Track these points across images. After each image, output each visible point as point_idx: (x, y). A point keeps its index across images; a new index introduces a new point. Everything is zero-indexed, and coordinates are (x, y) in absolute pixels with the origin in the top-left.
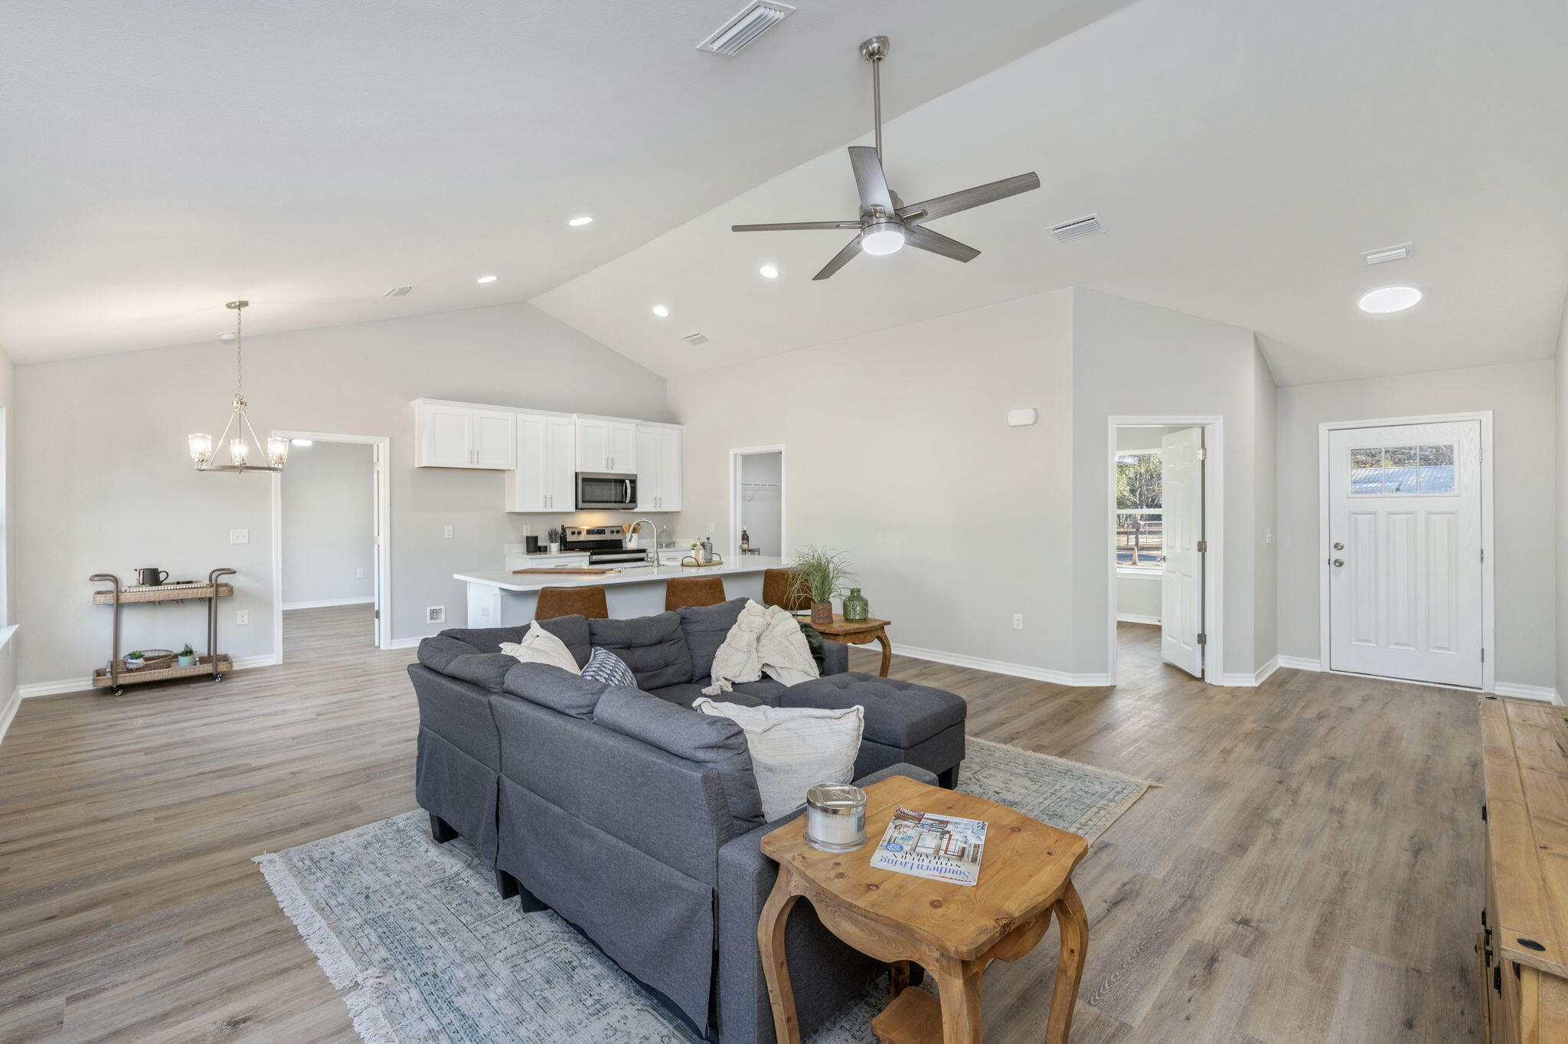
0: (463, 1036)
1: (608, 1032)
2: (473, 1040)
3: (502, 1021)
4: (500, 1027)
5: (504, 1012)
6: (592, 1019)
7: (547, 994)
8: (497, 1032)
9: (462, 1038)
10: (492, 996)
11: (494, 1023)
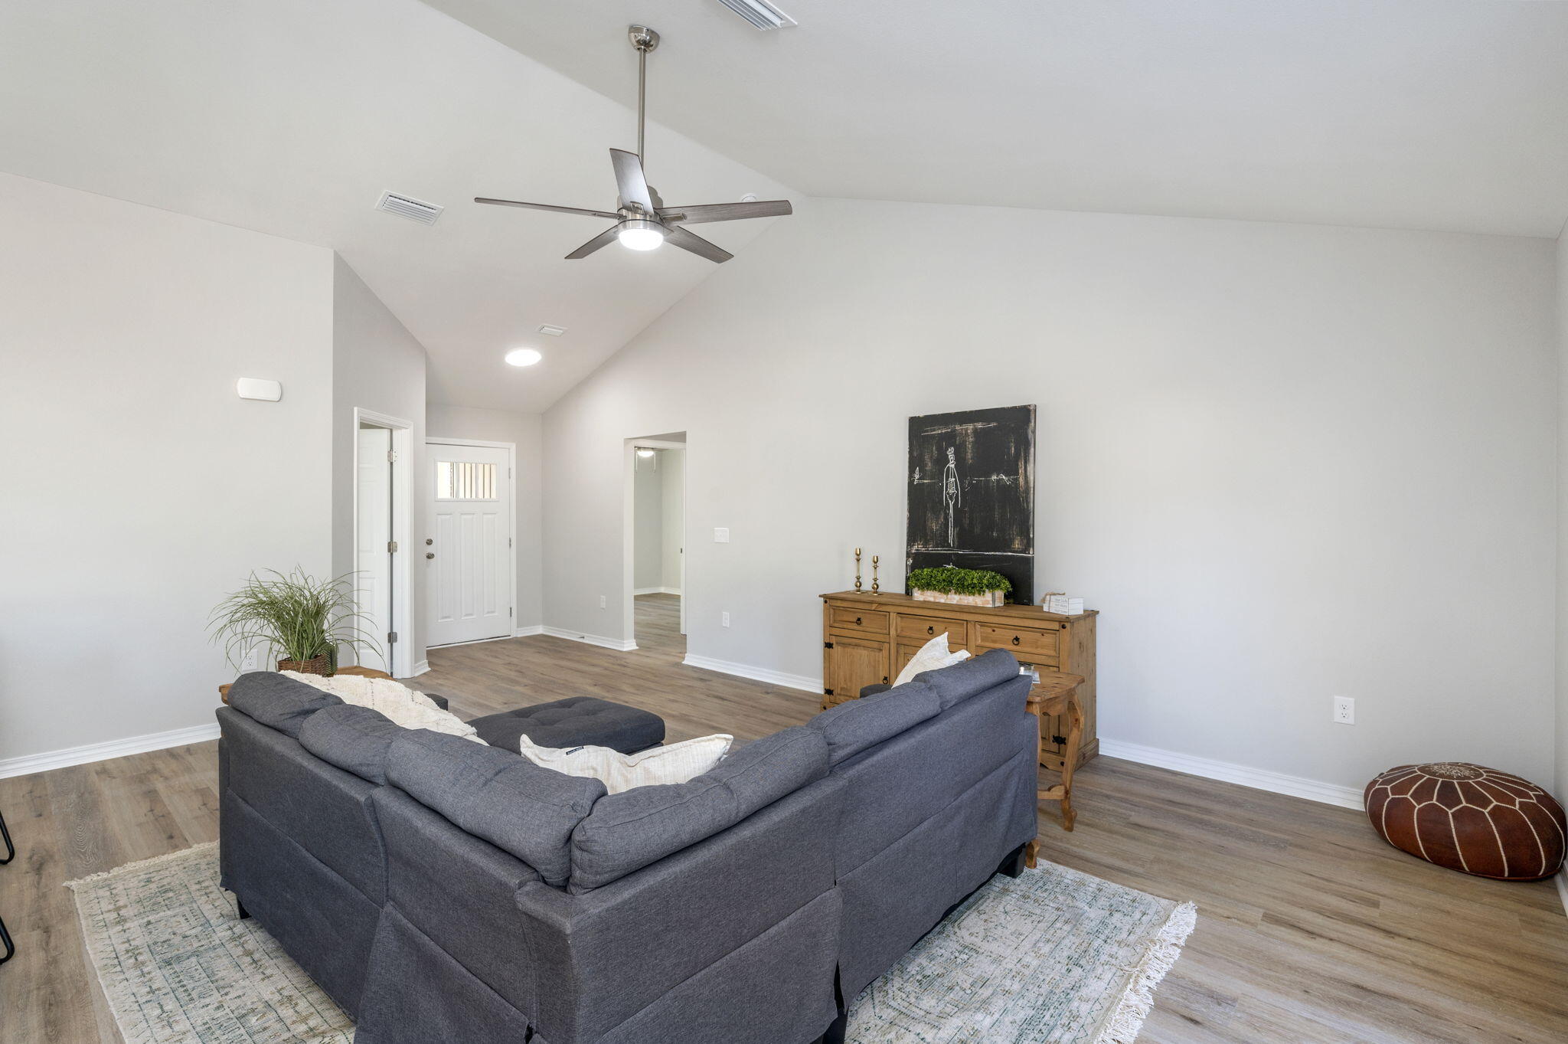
0: (1042, 1024)
1: (991, 940)
2: (1042, 1016)
3: (1013, 1003)
4: (1020, 1002)
5: (1003, 1005)
6: (981, 951)
7: (967, 985)
8: (1026, 1002)
9: (1045, 1024)
10: (988, 1021)
11: (1018, 1008)
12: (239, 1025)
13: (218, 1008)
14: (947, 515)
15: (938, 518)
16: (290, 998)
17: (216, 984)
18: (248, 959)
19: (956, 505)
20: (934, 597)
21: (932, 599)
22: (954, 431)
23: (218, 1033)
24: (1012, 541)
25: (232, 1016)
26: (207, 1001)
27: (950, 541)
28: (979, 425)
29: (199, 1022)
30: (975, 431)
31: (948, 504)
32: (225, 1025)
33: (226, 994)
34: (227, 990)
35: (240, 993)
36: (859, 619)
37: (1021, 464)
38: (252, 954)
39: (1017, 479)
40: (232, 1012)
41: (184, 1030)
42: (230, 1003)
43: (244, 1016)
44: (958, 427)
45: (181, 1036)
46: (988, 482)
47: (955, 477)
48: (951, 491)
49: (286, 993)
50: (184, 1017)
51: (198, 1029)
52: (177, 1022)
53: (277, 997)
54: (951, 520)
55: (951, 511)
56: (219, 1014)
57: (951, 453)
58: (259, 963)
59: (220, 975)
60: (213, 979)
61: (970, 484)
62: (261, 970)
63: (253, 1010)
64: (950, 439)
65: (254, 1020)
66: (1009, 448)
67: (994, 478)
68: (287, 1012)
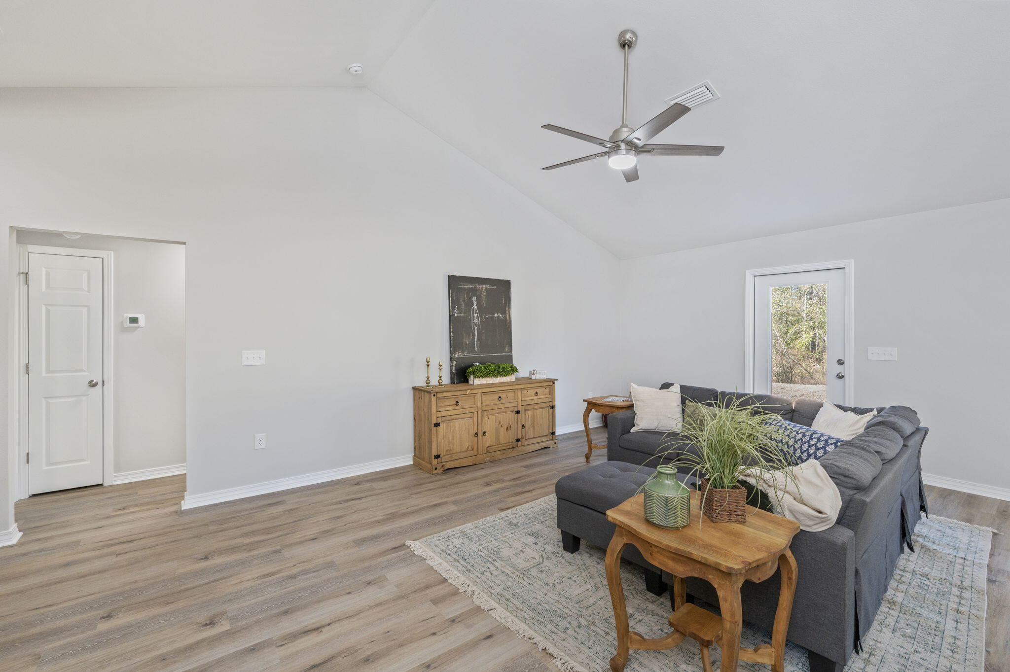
12: (917, 636)
13: (918, 652)
14: (474, 335)
15: (469, 337)
16: (881, 624)
17: (905, 664)
18: (872, 659)
19: (478, 329)
20: (486, 381)
21: (485, 382)
22: (476, 287)
23: (930, 643)
24: (505, 348)
25: (915, 643)
26: (920, 661)
27: (476, 349)
28: (488, 287)
29: (933, 655)
30: (486, 289)
31: (474, 329)
32: (923, 642)
33: (907, 653)
34: (904, 655)
35: (899, 648)
36: (457, 402)
37: (507, 309)
38: (866, 659)
39: (505, 317)
40: (913, 644)
41: (946, 660)
42: (909, 648)
43: (910, 637)
44: (478, 286)
45: (950, 658)
46: (493, 317)
47: (477, 313)
48: (475, 321)
49: (879, 628)
50: (939, 665)
51: (938, 653)
52: (945, 667)
53: (885, 630)
54: (476, 337)
55: (476, 333)
56: (920, 650)
57: (474, 299)
58: (870, 651)
59: (897, 667)
60: (904, 668)
61: (485, 317)
62: (874, 647)
63: (903, 636)
64: (474, 292)
65: (908, 631)
66: (502, 300)
67: (496, 315)
68: (891, 621)
